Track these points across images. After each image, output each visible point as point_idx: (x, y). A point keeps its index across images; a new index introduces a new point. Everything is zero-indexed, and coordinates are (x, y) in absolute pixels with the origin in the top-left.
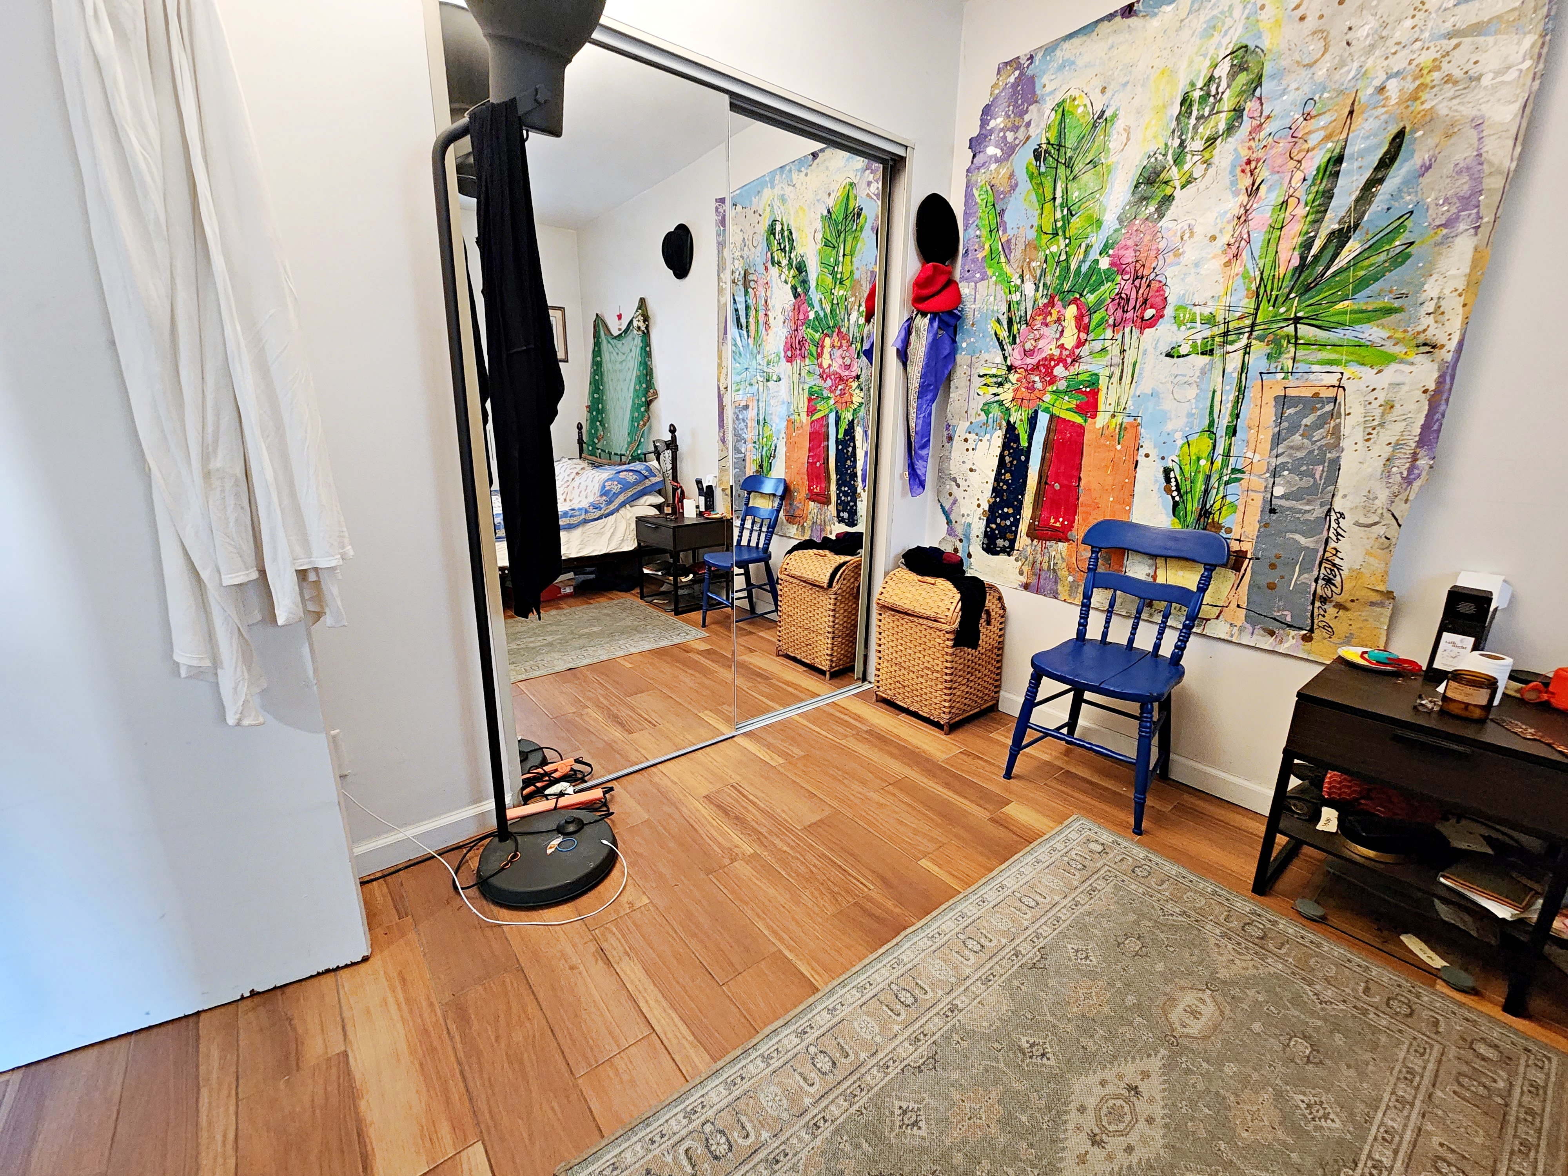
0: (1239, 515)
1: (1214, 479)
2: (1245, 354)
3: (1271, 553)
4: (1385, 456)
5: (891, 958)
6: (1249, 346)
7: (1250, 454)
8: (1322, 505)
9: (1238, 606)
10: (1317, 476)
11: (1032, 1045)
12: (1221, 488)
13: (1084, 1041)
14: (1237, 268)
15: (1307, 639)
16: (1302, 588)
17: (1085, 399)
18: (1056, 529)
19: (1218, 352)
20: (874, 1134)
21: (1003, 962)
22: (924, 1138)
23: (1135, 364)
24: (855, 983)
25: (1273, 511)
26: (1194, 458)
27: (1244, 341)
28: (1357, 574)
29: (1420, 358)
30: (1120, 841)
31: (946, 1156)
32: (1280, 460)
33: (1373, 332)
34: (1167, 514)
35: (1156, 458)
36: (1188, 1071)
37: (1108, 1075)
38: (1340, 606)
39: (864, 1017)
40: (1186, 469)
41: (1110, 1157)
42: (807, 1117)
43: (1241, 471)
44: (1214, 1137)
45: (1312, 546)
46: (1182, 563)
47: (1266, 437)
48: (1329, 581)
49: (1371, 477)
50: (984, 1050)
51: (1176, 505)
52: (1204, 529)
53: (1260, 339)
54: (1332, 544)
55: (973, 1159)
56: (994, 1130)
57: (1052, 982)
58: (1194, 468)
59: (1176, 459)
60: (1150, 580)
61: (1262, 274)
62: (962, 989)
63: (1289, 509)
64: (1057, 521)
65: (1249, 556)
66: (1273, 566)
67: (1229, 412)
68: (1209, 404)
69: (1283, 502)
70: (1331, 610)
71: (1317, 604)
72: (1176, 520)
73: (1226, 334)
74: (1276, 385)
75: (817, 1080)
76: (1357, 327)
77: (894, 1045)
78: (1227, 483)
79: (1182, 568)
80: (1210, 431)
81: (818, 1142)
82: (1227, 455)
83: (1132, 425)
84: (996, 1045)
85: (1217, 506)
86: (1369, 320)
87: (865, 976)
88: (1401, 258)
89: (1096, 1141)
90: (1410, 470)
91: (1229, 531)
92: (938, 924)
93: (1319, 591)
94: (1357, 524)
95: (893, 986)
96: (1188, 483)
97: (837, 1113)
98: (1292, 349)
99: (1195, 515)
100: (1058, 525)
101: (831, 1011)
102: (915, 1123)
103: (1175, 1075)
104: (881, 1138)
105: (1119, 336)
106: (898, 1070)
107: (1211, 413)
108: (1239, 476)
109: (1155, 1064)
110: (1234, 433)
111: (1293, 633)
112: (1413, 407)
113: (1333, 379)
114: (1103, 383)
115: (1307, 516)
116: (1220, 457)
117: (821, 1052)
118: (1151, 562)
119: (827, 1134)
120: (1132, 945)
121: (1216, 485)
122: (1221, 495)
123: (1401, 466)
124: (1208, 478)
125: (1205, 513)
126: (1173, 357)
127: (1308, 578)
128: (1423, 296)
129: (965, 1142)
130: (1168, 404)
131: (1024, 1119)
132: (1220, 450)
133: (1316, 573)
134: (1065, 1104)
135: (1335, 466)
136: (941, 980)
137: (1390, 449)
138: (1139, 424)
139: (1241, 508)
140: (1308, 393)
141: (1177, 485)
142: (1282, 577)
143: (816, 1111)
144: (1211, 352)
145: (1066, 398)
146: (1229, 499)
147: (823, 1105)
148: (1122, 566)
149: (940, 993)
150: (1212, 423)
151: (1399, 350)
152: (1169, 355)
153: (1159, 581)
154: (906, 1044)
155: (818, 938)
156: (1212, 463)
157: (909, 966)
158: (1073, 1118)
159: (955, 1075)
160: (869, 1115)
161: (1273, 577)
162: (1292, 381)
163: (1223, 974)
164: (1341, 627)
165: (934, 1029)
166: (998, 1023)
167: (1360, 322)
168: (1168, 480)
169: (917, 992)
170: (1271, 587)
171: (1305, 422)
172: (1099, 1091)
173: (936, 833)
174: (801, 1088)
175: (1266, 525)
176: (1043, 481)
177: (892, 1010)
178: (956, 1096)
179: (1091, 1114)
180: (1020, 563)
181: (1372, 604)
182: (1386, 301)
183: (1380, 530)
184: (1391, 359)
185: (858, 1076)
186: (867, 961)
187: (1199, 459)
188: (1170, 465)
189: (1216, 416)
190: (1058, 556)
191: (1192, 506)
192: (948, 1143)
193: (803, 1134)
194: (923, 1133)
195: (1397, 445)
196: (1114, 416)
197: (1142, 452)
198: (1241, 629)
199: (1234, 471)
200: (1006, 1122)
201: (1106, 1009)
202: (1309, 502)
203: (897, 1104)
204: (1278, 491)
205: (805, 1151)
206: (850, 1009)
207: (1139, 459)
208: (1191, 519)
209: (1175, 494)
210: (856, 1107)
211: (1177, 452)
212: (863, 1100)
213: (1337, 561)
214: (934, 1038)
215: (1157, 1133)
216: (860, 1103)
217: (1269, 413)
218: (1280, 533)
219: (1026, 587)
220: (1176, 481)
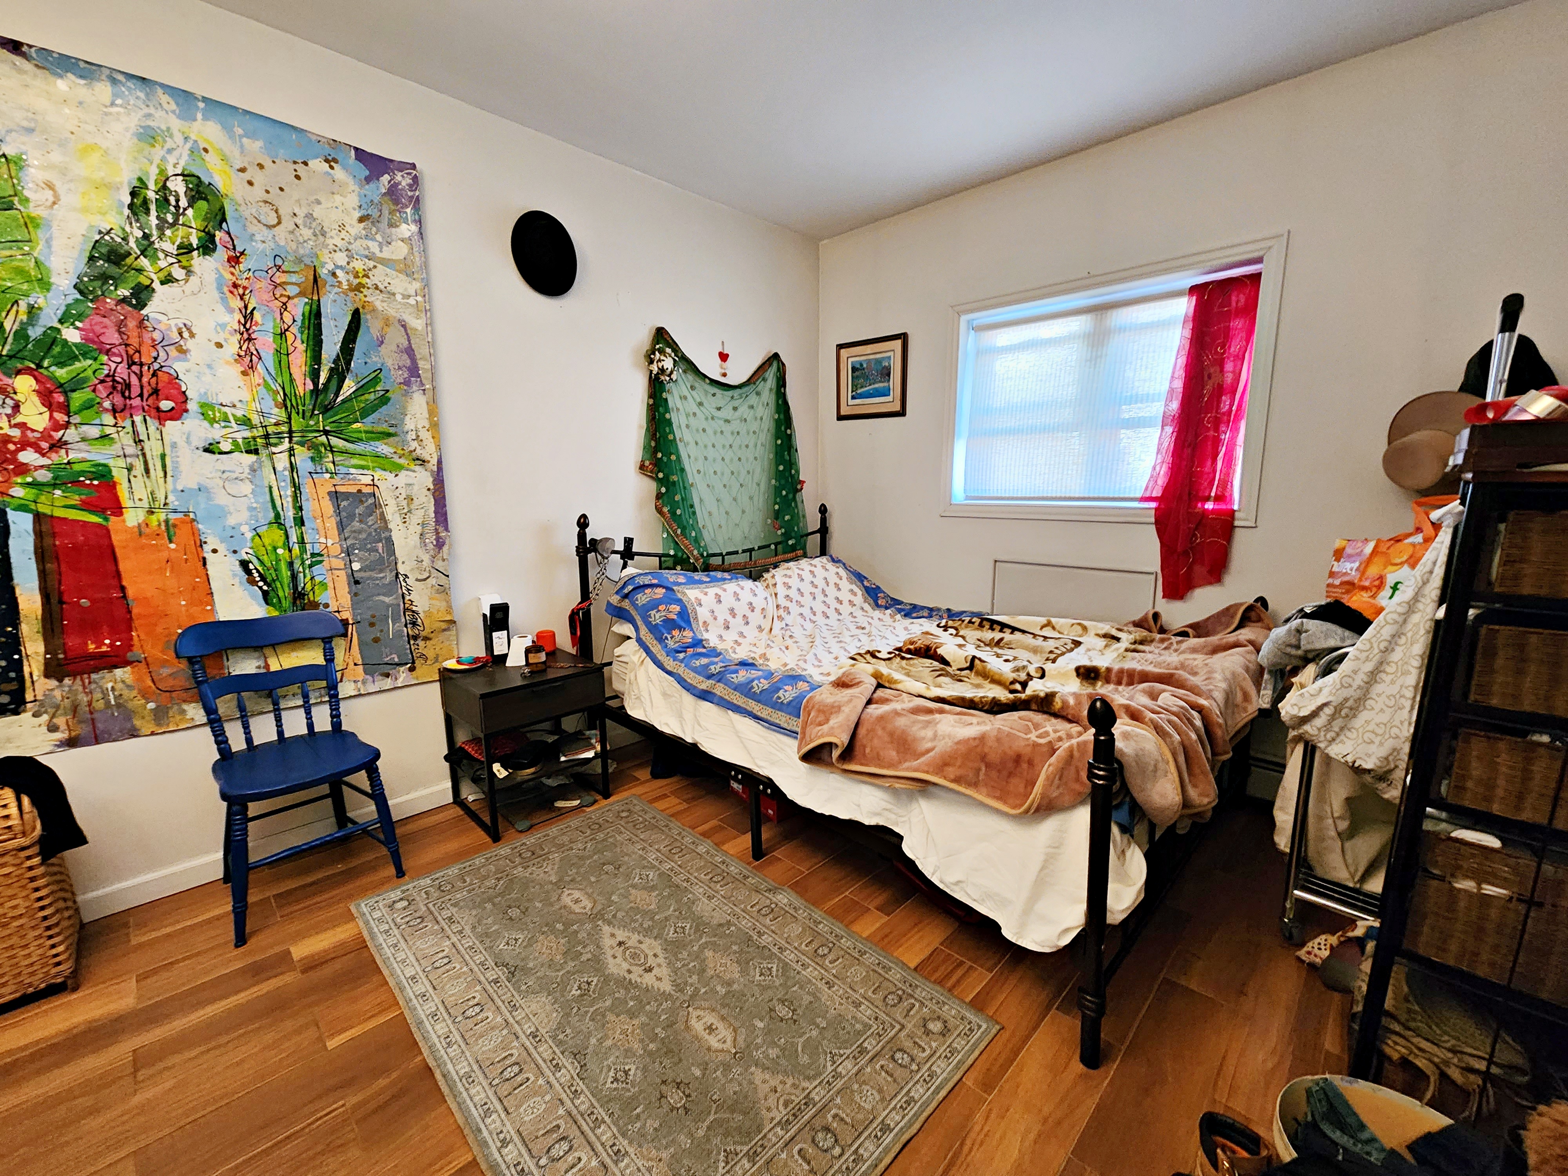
0: (330, 591)
1: (297, 565)
2: (290, 455)
3: (367, 615)
4: (419, 532)
5: (459, 1085)
6: (291, 449)
7: (323, 540)
8: (391, 571)
9: (355, 664)
10: (381, 551)
11: (580, 988)
12: (307, 571)
13: (584, 958)
14: (256, 379)
15: (412, 669)
16: (398, 634)
17: (95, 494)
18: (103, 655)
19: (263, 452)
20: (629, 1104)
21: (500, 992)
22: (637, 1069)
23: (163, 457)
24: (479, 1120)
25: (357, 582)
26: (269, 548)
27: (286, 445)
28: (428, 614)
29: (417, 468)
30: (405, 888)
31: (650, 1054)
32: (349, 542)
33: (383, 448)
34: (259, 605)
35: (226, 553)
36: (614, 916)
37: (609, 953)
38: (426, 639)
39: (522, 1110)
40: (265, 558)
41: (659, 965)
42: (608, 1161)
43: (319, 555)
44: (652, 919)
45: (395, 602)
46: (292, 645)
47: (332, 524)
48: (414, 624)
49: (415, 547)
50: (577, 1018)
51: (265, 594)
52: (303, 609)
53: (302, 444)
54: (407, 598)
55: (654, 1038)
56: (636, 1022)
57: (531, 965)
58: (273, 557)
59: (251, 551)
60: (263, 671)
61: (283, 389)
62: (516, 1025)
63: (368, 579)
64: (100, 644)
65: (351, 622)
66: (372, 625)
67: (291, 505)
68: (268, 498)
69: (362, 574)
70: (421, 643)
71: (412, 642)
72: (271, 608)
73: (267, 436)
74: (326, 484)
75: (577, 1154)
76: (372, 443)
77: (557, 1085)
78: (310, 566)
79: (293, 650)
80: (277, 520)
81: (631, 1150)
82: (302, 542)
83: (183, 522)
84: (575, 1010)
85: (309, 587)
86: (378, 439)
87: (473, 1109)
88: (384, 400)
89: (650, 970)
90: (437, 539)
91: (327, 606)
92: (434, 1036)
93: (410, 632)
94: (417, 580)
95: (494, 1083)
96: (272, 571)
97: (609, 1134)
98: (330, 455)
99: (290, 599)
100: (104, 649)
101: (504, 1143)
102: (626, 1073)
103: (615, 922)
104: (634, 1098)
105: (128, 423)
106: (581, 1083)
107: (274, 506)
108: (319, 558)
109: (606, 929)
110: (303, 523)
111: (402, 669)
112: (424, 499)
113: (367, 480)
114: (119, 475)
115: (384, 581)
116: (296, 546)
117: (548, 1152)
118: (257, 654)
119: (625, 1142)
120: (514, 913)
121: (301, 569)
122: (308, 577)
123: (431, 538)
124: (291, 564)
125: (298, 596)
126: (214, 453)
127: (400, 625)
128: (406, 428)
129: (642, 1041)
130: (222, 499)
131: (632, 1003)
132: (294, 538)
133: (403, 620)
134: (625, 979)
135: (389, 542)
136: (502, 1041)
137: (420, 527)
138: (194, 520)
139: (330, 585)
140: (353, 489)
141: (260, 575)
142: (382, 631)
143: (604, 1154)
144: (256, 452)
145: (58, 492)
146: (318, 579)
147: (600, 1148)
148: (222, 668)
149: (515, 1043)
150: (277, 516)
151: (402, 461)
152: (206, 450)
153: (272, 669)
154: (558, 1075)
155: (396, 1166)
156: (290, 551)
157: (475, 1067)
158: (634, 977)
159: (593, 1041)
160: (615, 1107)
161: (375, 632)
162: (337, 480)
163: (554, 879)
164: (430, 654)
165: (550, 1051)
166: (556, 1006)
167: (373, 439)
168: (248, 572)
169: (508, 1062)
170: (376, 640)
171: (357, 511)
172: (619, 960)
173: (289, 1025)
174: (580, 1170)
175: (356, 594)
176: (54, 600)
177: (521, 1085)
178: (609, 1043)
179: (633, 968)
180: (45, 718)
181: (444, 630)
182: (384, 428)
183: (432, 581)
184: (401, 467)
185: (579, 1117)
186: (454, 1107)
187: (275, 549)
188: (246, 557)
189: (280, 509)
190: (120, 686)
191: (284, 591)
192: (642, 1052)
193: (622, 1165)
194: (633, 1068)
195: (423, 525)
196: (151, 512)
197: (207, 548)
198: (364, 682)
199: (313, 555)
200: (632, 1015)
201: (563, 941)
202: (381, 571)
203: (608, 1085)
204: (356, 566)
205: (637, 1161)
206: (508, 1124)
207: (206, 555)
208: (286, 604)
209: (261, 584)
210: (606, 1118)
211: (249, 544)
212: (601, 1113)
213: (414, 608)
214: (557, 1051)
215: (648, 941)
216: (603, 1114)
217: (328, 507)
218: (369, 598)
219: (72, 743)
220: (258, 571)
